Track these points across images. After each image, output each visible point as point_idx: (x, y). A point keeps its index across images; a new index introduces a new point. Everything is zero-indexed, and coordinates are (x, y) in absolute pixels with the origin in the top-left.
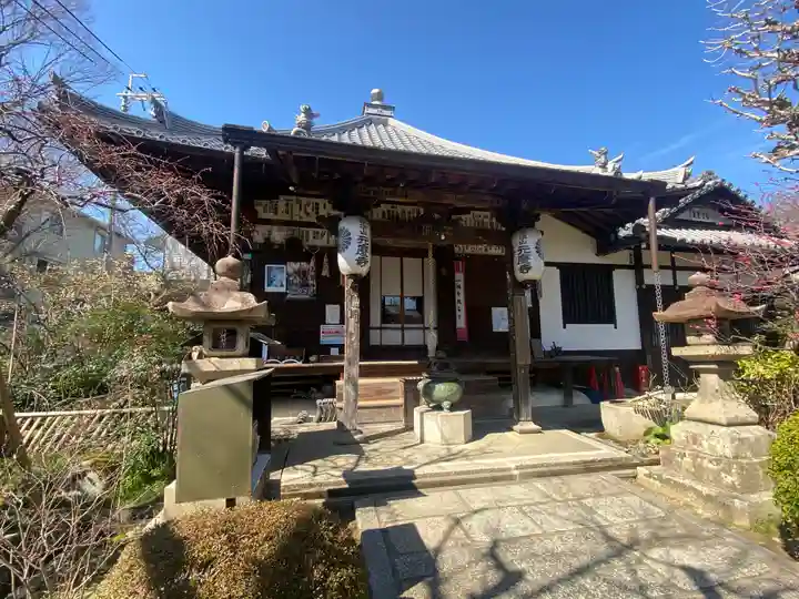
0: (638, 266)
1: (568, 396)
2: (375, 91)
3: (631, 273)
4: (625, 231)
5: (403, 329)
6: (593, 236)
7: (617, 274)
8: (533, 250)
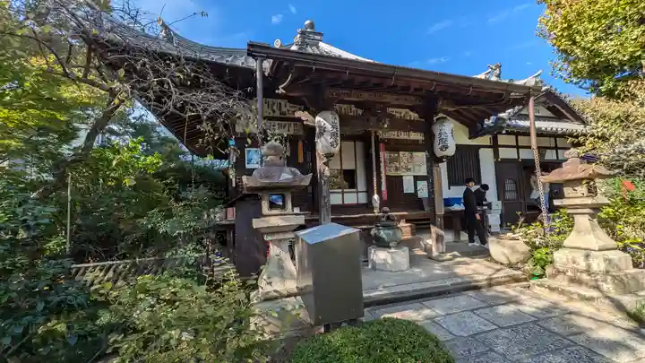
0: (495, 146)
1: (457, 234)
2: (307, 22)
3: (491, 150)
4: (489, 122)
5: (343, 193)
6: (467, 126)
7: (482, 151)
8: (450, 135)
